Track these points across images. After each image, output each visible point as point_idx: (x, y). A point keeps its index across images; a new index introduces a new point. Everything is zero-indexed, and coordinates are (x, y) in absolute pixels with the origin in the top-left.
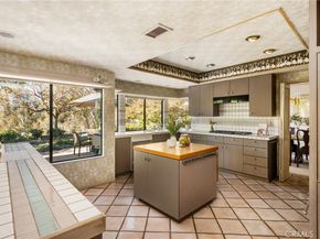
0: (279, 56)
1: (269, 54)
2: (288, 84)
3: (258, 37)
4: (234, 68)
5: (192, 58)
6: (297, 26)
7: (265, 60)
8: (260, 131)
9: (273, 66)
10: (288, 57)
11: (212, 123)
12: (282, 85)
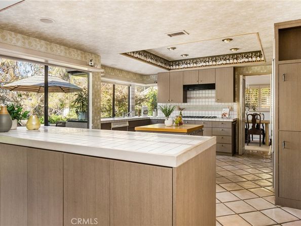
0: (240, 54)
1: (234, 52)
2: (244, 76)
3: (231, 40)
4: (204, 59)
5: (174, 48)
6: (262, 41)
7: (229, 55)
8: (224, 115)
9: (235, 61)
10: (246, 55)
11: (181, 109)
12: (241, 77)
